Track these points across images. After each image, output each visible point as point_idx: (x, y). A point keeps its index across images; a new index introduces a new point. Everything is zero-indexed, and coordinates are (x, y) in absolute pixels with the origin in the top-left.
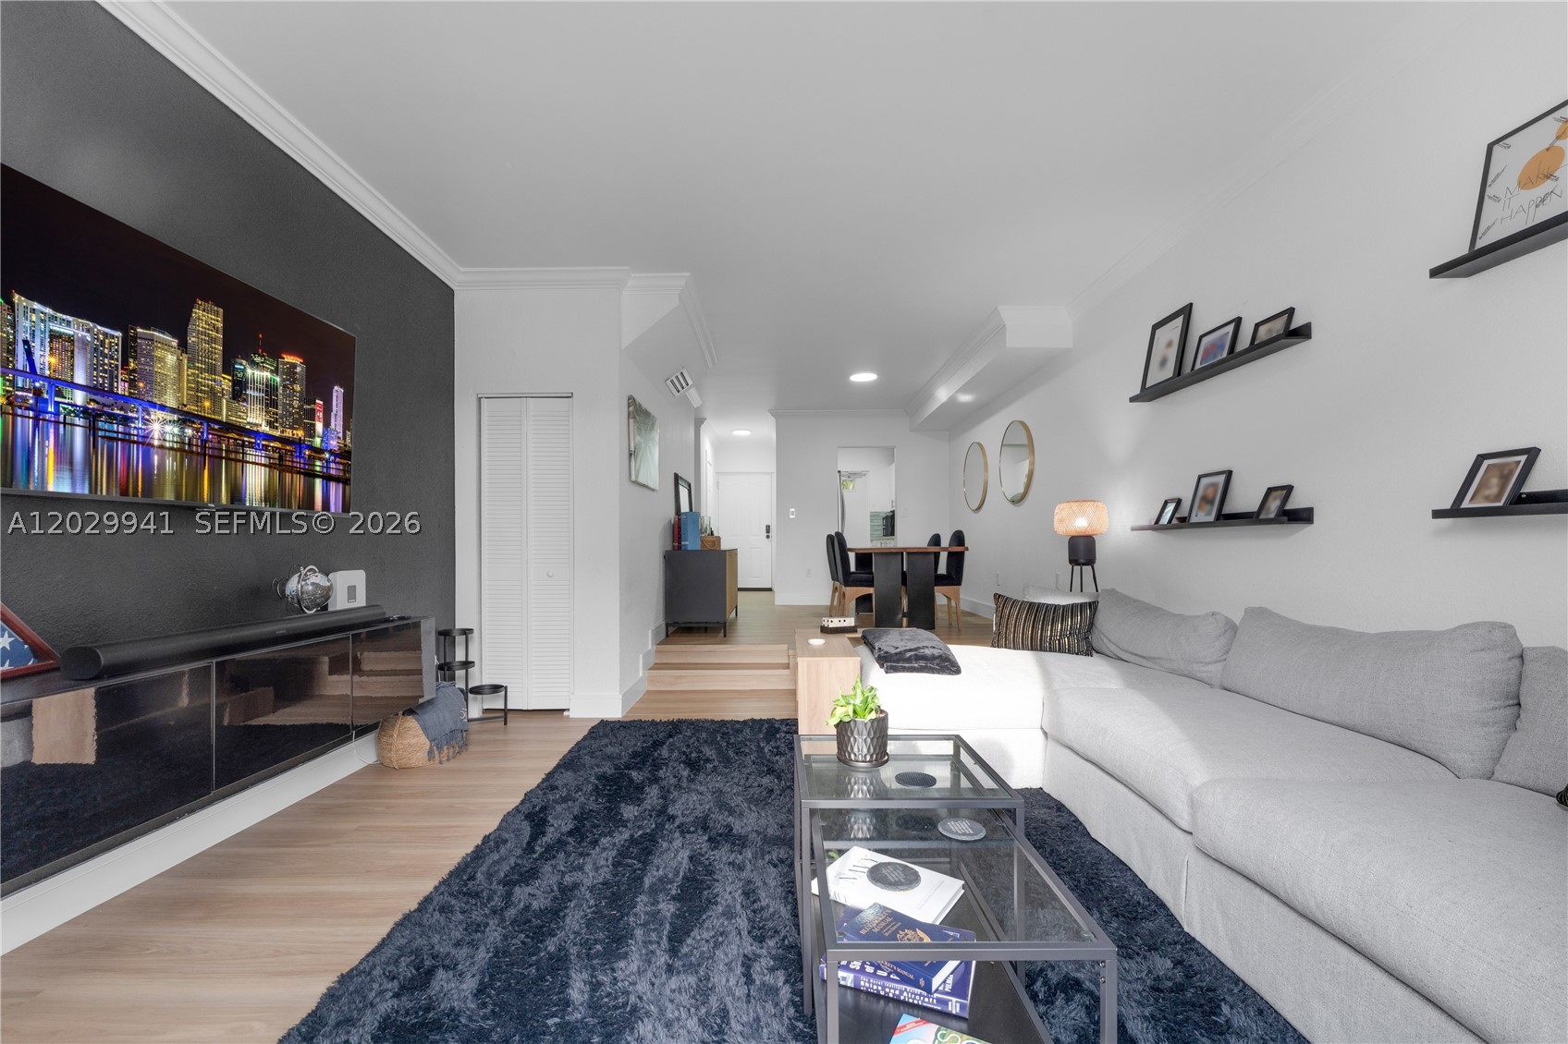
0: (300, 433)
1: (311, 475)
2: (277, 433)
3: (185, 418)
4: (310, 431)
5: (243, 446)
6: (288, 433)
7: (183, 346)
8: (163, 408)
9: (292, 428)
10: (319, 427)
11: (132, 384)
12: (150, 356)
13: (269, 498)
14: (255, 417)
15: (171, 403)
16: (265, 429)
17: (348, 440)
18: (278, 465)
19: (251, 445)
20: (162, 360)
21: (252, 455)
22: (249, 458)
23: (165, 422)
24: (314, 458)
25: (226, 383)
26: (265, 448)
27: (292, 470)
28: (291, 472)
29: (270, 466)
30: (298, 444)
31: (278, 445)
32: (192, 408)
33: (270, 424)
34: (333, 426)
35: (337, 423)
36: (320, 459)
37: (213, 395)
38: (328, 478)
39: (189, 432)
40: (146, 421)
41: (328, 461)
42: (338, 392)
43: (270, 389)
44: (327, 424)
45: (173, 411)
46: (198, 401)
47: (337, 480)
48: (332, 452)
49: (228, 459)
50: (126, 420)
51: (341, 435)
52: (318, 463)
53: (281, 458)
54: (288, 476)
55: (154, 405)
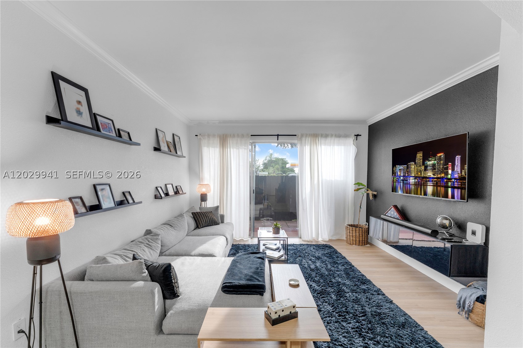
0: (443, 175)
1: (447, 187)
2: (435, 177)
3: (415, 177)
4: (447, 174)
5: (427, 181)
6: (439, 176)
7: (415, 163)
8: (412, 177)
9: (440, 174)
10: (450, 172)
11: (408, 174)
12: (410, 168)
13: (433, 194)
14: (430, 174)
15: (413, 175)
16: (432, 176)
17: (463, 173)
18: (436, 185)
19: (429, 181)
20: (412, 167)
21: (429, 183)
22: (428, 184)
23: (412, 179)
24: (448, 182)
25: (423, 168)
26: (432, 181)
27: (440, 186)
28: (440, 187)
29: (433, 186)
30: (442, 178)
31: (436, 180)
32: (417, 175)
33: (434, 175)
34: (456, 170)
35: (458, 168)
36: (450, 182)
37: (421, 171)
38: (453, 188)
39: (416, 180)
40: (410, 180)
41: (454, 182)
42: (458, 158)
43: (434, 165)
44: (453, 170)
45: (413, 177)
46: (417, 173)
47: (458, 188)
48: (455, 179)
49: (423, 185)
50: (407, 180)
51: (460, 172)
52: (450, 183)
53: (437, 183)
54: (439, 188)
55: (411, 176)
